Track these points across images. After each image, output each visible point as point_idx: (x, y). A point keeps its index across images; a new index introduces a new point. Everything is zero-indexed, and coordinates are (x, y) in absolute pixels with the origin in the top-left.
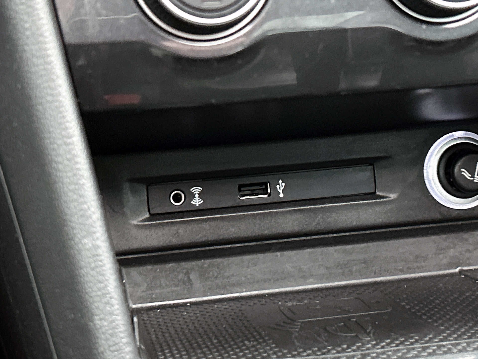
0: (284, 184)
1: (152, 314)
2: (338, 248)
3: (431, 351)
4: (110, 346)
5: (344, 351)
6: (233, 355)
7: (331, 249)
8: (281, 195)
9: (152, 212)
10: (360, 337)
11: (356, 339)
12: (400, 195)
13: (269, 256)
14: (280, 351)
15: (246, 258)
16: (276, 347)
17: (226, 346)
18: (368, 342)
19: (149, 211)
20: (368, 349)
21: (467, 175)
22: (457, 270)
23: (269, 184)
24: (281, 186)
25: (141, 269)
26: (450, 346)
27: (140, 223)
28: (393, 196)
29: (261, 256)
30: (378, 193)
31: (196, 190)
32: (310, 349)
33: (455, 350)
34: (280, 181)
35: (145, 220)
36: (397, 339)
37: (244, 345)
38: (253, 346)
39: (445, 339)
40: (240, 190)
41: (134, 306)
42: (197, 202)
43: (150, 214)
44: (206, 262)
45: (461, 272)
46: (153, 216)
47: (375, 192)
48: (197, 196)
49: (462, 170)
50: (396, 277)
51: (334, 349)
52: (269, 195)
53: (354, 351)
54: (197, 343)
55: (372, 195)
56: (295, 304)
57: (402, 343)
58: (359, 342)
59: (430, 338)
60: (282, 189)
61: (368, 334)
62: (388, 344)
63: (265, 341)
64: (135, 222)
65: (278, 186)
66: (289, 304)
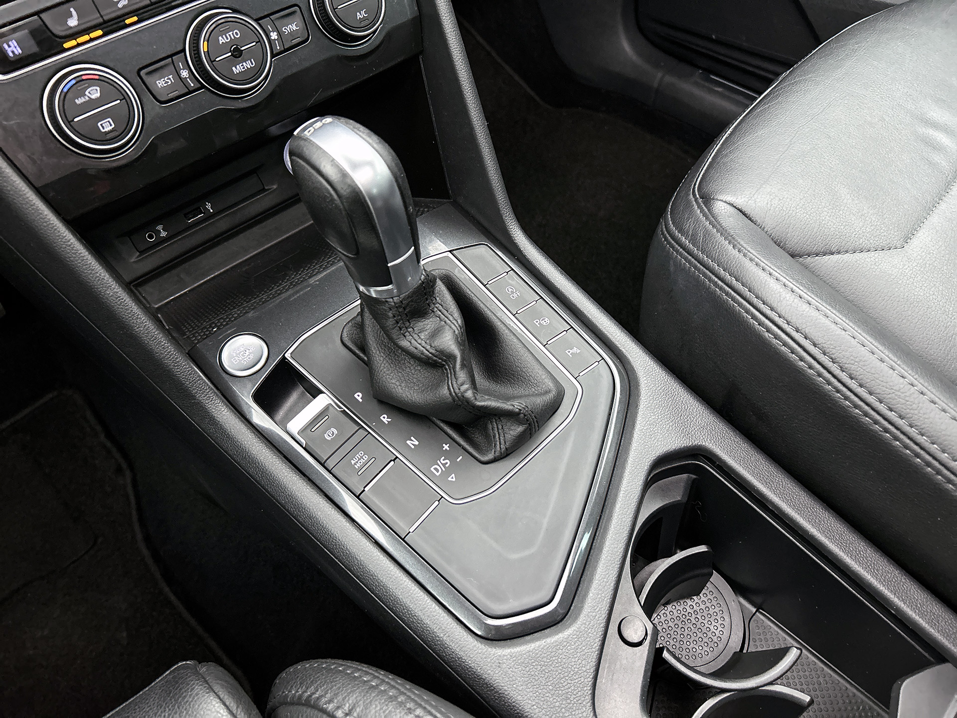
0: (210, 204)
1: (169, 306)
3: (324, 266)
4: (150, 339)
5: (281, 284)
6: (222, 311)
8: (211, 211)
9: (140, 250)
10: (287, 273)
11: (286, 275)
12: (278, 185)
13: (220, 247)
14: (247, 299)
15: (208, 253)
16: (244, 297)
17: (217, 307)
18: (292, 274)
19: (138, 251)
20: (293, 278)
23: (201, 208)
24: (209, 206)
25: (151, 284)
26: (333, 260)
27: (136, 260)
28: (275, 187)
29: (216, 249)
30: (266, 188)
31: (160, 227)
32: (263, 291)
33: (336, 261)
34: (207, 203)
35: (138, 257)
36: (306, 267)
37: (227, 303)
38: (232, 302)
39: (330, 257)
40: (186, 217)
41: (156, 306)
42: (164, 234)
43: (139, 252)
44: (186, 265)
46: (142, 253)
47: (264, 188)
48: (162, 231)
50: (297, 230)
51: (275, 285)
52: (204, 213)
53: (286, 282)
54: (201, 312)
55: (264, 190)
56: (247, 268)
57: (309, 268)
58: (287, 277)
59: (323, 259)
61: (291, 270)
62: (302, 272)
63: (237, 296)
64: (133, 260)
65: (207, 206)
66: (244, 269)
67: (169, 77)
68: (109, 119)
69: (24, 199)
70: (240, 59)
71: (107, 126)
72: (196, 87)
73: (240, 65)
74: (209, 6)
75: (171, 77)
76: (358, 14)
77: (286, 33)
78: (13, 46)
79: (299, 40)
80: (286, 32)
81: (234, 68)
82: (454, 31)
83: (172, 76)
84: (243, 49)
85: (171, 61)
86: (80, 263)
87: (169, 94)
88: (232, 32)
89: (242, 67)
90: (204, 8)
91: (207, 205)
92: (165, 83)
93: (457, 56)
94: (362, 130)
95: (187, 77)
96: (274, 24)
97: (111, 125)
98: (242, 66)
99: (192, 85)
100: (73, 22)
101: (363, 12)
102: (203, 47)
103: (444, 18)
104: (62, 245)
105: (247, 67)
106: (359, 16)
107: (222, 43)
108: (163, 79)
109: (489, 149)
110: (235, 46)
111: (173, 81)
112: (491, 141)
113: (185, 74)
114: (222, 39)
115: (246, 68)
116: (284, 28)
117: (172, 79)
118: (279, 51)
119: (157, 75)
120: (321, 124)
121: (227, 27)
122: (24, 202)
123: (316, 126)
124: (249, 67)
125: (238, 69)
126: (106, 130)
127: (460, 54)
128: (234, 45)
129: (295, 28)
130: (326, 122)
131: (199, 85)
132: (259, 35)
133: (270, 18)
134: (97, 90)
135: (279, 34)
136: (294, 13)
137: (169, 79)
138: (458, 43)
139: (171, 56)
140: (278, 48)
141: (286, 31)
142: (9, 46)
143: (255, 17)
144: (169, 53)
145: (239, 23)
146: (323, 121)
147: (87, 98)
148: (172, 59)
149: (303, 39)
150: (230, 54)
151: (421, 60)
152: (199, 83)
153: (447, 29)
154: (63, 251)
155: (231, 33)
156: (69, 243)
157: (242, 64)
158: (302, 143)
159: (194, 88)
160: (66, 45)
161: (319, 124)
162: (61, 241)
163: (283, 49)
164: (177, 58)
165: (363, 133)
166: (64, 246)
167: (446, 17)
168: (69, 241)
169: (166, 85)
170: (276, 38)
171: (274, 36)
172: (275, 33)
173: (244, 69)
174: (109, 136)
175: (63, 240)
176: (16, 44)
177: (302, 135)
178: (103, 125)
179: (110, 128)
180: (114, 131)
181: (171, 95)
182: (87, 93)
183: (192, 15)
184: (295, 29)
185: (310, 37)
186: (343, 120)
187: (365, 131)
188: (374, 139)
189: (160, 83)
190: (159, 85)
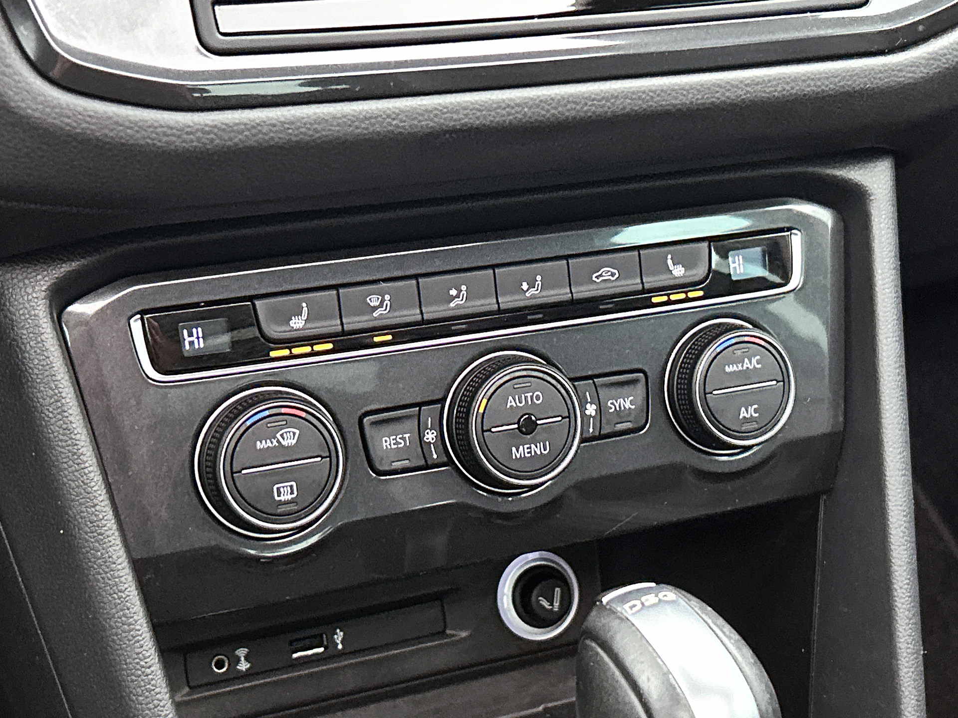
0: (342, 634)
2: (406, 699)
7: (399, 702)
8: (340, 647)
9: (192, 684)
12: (472, 632)
19: (188, 684)
21: (545, 604)
22: (541, 708)
23: (324, 636)
24: (339, 636)
28: (464, 634)
30: (448, 632)
31: (242, 652)
34: (338, 631)
43: (189, 687)
45: (545, 709)
47: (445, 631)
48: (243, 659)
49: (540, 598)
52: (326, 647)
55: (442, 633)
60: (340, 639)
65: (335, 636)
67: (405, 436)
68: (294, 483)
69: (114, 577)
70: (529, 437)
71: (286, 493)
72: (440, 461)
73: (526, 446)
74: (506, 343)
75: (407, 436)
76: (743, 409)
77: (611, 411)
78: (195, 335)
79: (628, 425)
80: (611, 408)
81: (514, 449)
82: (903, 475)
83: (409, 435)
84: (539, 422)
85: (417, 413)
86: (150, 709)
87: (393, 462)
88: (531, 394)
89: (526, 451)
90: (499, 344)
91: (337, 634)
92: (394, 444)
93: (898, 519)
94: (728, 633)
95: (432, 442)
96: (597, 392)
97: (292, 493)
98: (528, 448)
99: (435, 456)
100: (297, 323)
101: (751, 410)
102: (480, 404)
103: (891, 449)
104: (138, 669)
105: (535, 452)
106: (743, 414)
107: (511, 406)
108: (394, 437)
109: (917, 700)
110: (527, 416)
111: (408, 444)
112: (923, 685)
113: (430, 436)
114: (513, 401)
115: (533, 454)
116: (611, 401)
117: (407, 439)
118: (591, 435)
119: (386, 429)
120: (656, 600)
121: (527, 384)
122: (110, 582)
123: (647, 600)
124: (539, 453)
125: (521, 452)
126: (282, 498)
127: (904, 516)
128: (525, 415)
129: (628, 405)
130: (665, 598)
131: (445, 459)
132: (570, 406)
133: (594, 382)
134: (294, 434)
135: (600, 410)
136: (635, 382)
137: (403, 439)
138: (904, 497)
139: (420, 405)
140: (591, 430)
141: (613, 407)
142: (191, 335)
143: (572, 376)
144: (419, 400)
145: (549, 382)
146: (661, 595)
147: (275, 443)
148: (420, 410)
149: (636, 426)
150: (516, 426)
151: (822, 502)
152: (447, 457)
153: (891, 469)
154: (133, 681)
155: (529, 395)
156: (148, 671)
157: (528, 446)
158: (615, 624)
159: (436, 462)
160: (273, 354)
161: (650, 599)
162: (138, 663)
163: (597, 434)
164: (429, 409)
165: (730, 638)
166: (140, 672)
167: (894, 448)
168: (149, 667)
169: (396, 446)
170: (593, 414)
171: (591, 410)
172: (594, 407)
173: (529, 455)
174: (281, 509)
175: (142, 663)
176: (200, 335)
177: (619, 609)
178: (282, 490)
179: (290, 497)
180: (293, 502)
181: (397, 465)
182: (278, 435)
183: (476, 351)
184: (627, 408)
185: (648, 426)
186: (695, 602)
187: (732, 635)
188: (746, 655)
189: (386, 441)
190: (384, 444)
